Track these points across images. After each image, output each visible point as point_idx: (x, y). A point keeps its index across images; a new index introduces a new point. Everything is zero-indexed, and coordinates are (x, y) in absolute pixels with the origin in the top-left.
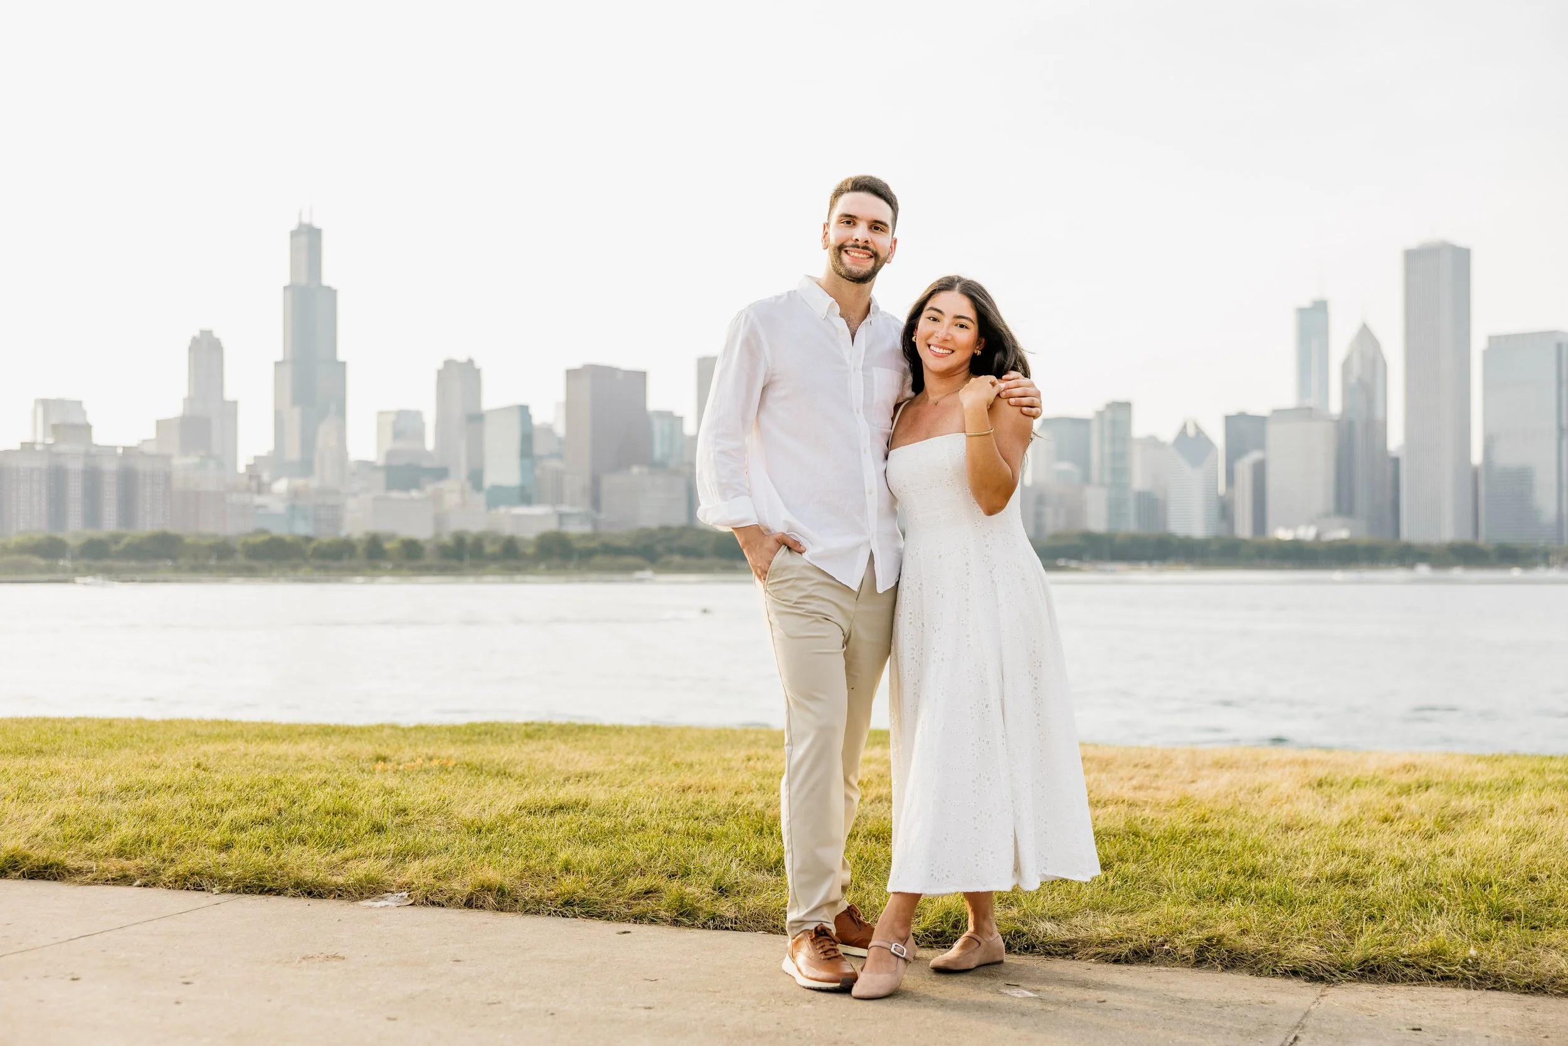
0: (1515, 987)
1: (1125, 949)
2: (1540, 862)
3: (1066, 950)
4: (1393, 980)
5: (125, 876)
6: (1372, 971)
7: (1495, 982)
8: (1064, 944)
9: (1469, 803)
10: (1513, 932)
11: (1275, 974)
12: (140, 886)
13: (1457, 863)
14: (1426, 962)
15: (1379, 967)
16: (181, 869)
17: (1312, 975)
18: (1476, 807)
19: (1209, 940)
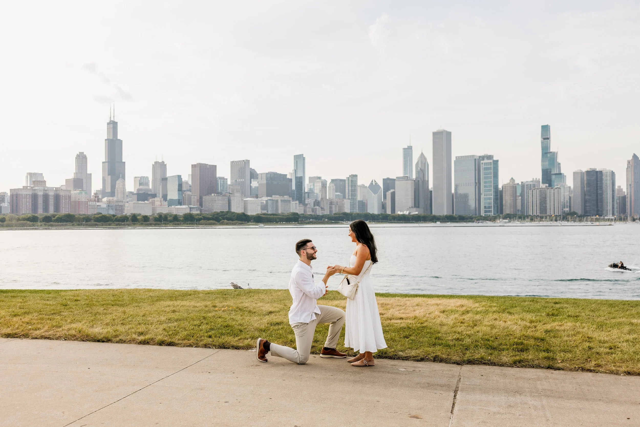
0: (498, 365)
1: (419, 358)
2: (498, 334)
3: (406, 359)
4: (474, 364)
5: (191, 345)
6: (469, 362)
7: (494, 364)
8: (405, 357)
9: (478, 317)
10: (496, 353)
11: (450, 363)
12: (195, 347)
13: (480, 334)
14: (480, 360)
15: (471, 361)
16: (204, 342)
17: (458, 363)
18: (480, 318)
19: (436, 356)
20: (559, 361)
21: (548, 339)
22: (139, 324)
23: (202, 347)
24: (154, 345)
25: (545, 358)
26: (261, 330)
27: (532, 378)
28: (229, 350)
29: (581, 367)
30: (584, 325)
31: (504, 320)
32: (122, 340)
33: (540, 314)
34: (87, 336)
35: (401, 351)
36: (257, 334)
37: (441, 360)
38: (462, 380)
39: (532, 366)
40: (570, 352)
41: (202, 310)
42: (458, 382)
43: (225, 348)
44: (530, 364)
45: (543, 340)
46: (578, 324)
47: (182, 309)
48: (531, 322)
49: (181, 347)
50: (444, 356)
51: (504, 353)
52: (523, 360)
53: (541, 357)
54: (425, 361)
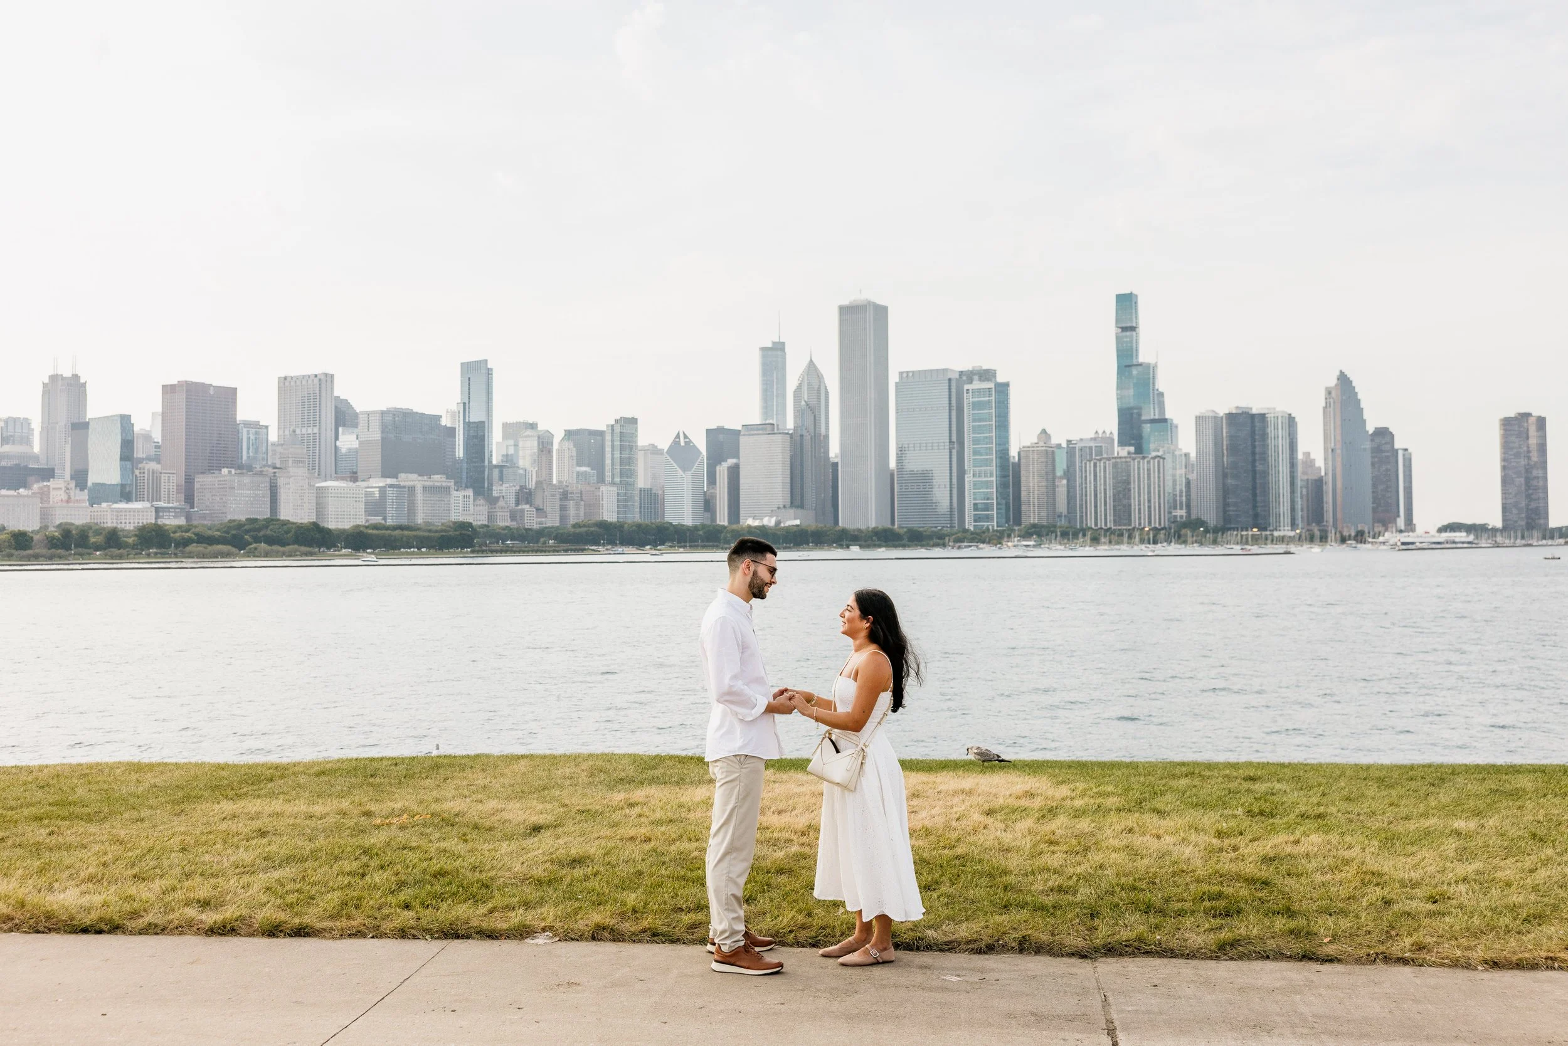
0: (1183, 956)
2: (1152, 871)
3: (949, 947)
4: (1121, 955)
5: (359, 932)
6: (1109, 950)
7: (1172, 953)
8: (947, 943)
9: (1084, 825)
10: (1170, 923)
11: (1063, 956)
12: (373, 937)
13: (1111, 874)
14: (1135, 944)
15: (1113, 948)
16: (397, 923)
17: (1083, 955)
18: (1090, 829)
19: (1023, 937)
20: (1326, 940)
21: (1278, 881)
22: (188, 876)
23: (393, 937)
24: (251, 935)
25: (1291, 932)
26: (540, 883)
27: (1278, 985)
28: (470, 941)
29: (1382, 953)
30: (1348, 839)
31: (1154, 831)
32: (156, 926)
33: (1230, 813)
34: (48, 917)
35: (930, 927)
36: (533, 894)
37: (1039, 949)
38: (1111, 999)
39: (1265, 955)
40: (1343, 913)
41: (338, 827)
42: (1104, 1007)
43: (457, 936)
44: (1258, 949)
45: (1266, 883)
46: (1334, 837)
47: (281, 824)
48: (1219, 834)
49: (333, 938)
50: (1044, 937)
51: (1189, 921)
52: (1239, 940)
53: (1280, 931)
54: (998, 953)
